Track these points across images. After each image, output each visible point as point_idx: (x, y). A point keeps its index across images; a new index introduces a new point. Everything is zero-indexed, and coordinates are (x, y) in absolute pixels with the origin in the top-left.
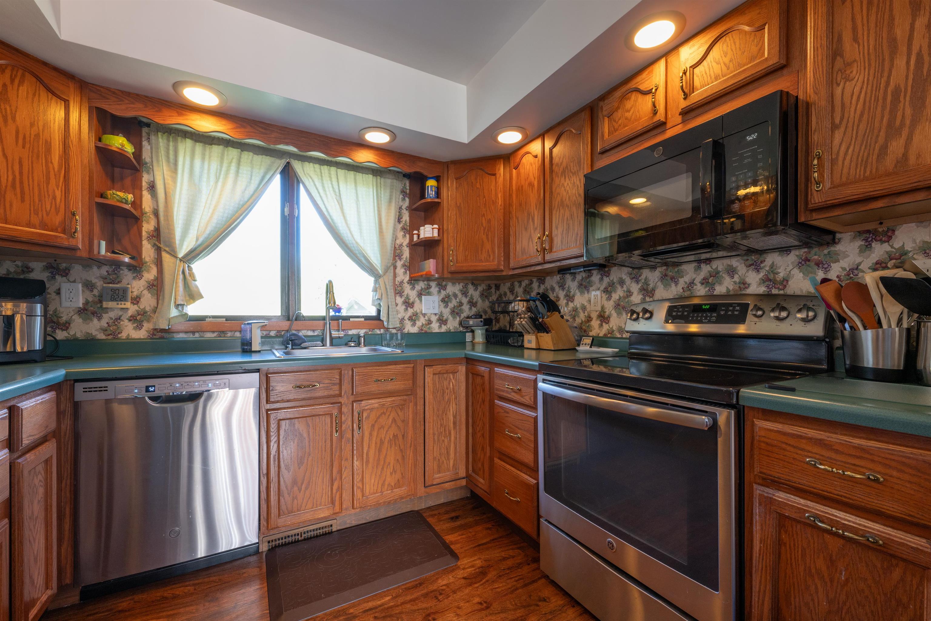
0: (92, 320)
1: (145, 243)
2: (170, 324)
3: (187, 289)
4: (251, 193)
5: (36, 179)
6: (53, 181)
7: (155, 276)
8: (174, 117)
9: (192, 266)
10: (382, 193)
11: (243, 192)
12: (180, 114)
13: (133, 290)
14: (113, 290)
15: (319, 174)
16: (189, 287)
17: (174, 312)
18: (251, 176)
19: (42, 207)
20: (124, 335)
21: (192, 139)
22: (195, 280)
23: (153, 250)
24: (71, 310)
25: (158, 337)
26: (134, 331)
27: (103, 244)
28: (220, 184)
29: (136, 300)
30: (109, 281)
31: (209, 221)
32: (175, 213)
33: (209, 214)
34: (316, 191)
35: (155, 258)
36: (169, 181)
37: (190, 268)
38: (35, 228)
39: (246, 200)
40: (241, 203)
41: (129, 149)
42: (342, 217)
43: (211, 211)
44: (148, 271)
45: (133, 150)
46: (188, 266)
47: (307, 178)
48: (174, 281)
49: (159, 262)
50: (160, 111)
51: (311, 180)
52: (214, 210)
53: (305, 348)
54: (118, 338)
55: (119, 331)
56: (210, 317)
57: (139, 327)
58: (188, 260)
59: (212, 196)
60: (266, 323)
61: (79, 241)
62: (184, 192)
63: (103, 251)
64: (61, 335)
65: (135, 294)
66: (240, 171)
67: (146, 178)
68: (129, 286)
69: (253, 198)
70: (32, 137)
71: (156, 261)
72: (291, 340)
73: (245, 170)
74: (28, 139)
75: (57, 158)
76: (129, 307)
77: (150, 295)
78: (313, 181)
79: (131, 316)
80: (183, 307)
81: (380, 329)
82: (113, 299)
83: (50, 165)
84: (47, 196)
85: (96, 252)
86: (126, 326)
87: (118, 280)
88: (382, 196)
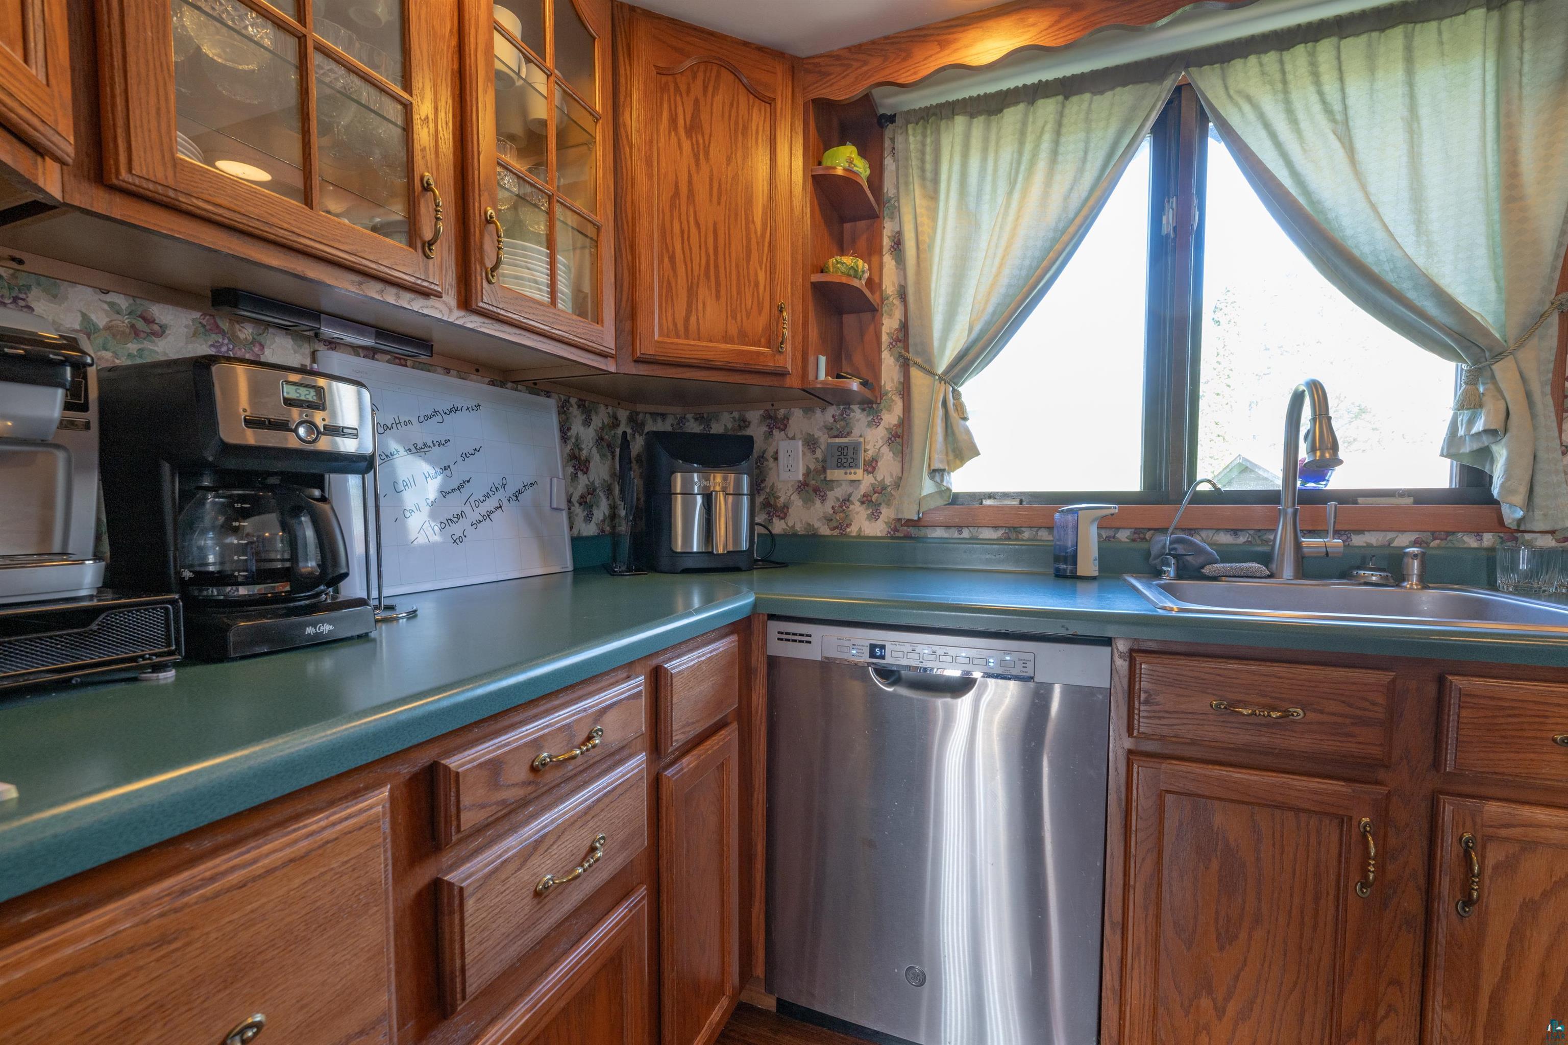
0: (813, 502)
1: (885, 355)
2: (921, 511)
3: (950, 439)
4: (1084, 194)
5: (734, 255)
6: (755, 255)
7: (899, 417)
8: (933, 58)
9: (960, 389)
10: (1527, 57)
11: (1067, 198)
12: (943, 45)
13: (868, 447)
14: (842, 449)
15: (1278, 76)
16: (953, 433)
17: (928, 487)
18: (1086, 153)
19: (741, 304)
20: (853, 530)
21: (964, 113)
22: (965, 419)
23: (898, 367)
24: (790, 485)
25: (902, 535)
26: (867, 523)
27: (823, 360)
28: (1016, 196)
29: (871, 466)
30: (836, 433)
31: (993, 285)
32: (933, 286)
33: (994, 270)
34: (1263, 134)
35: (900, 382)
36: (923, 219)
37: (957, 395)
38: (732, 342)
39: (1071, 215)
40: (1061, 225)
41: (862, 168)
42: (1354, 185)
43: (997, 261)
44: (889, 410)
45: (868, 172)
46: (954, 390)
47: (1236, 105)
48: (929, 425)
49: (905, 390)
50: (908, 56)
51: (1247, 108)
52: (1003, 257)
53: (1215, 578)
54: (847, 536)
55: (847, 522)
56: (991, 496)
57: (874, 516)
58: (954, 377)
59: (1001, 228)
60: (1112, 511)
61: (788, 360)
62: (950, 235)
63: (822, 376)
64: (778, 527)
65: (870, 453)
66: (1062, 149)
67: (888, 228)
68: (862, 440)
69: (1091, 203)
70: (729, 180)
71: (901, 387)
72: (1174, 556)
73: (1072, 142)
74: (723, 186)
75: (760, 213)
76: (861, 478)
77: (891, 454)
78: (1256, 107)
79: (864, 496)
80: (942, 476)
81: (1478, 533)
82: (840, 465)
83: (752, 226)
84: (747, 284)
85: (811, 377)
86: (857, 513)
87: (848, 430)
88: (1526, 69)
